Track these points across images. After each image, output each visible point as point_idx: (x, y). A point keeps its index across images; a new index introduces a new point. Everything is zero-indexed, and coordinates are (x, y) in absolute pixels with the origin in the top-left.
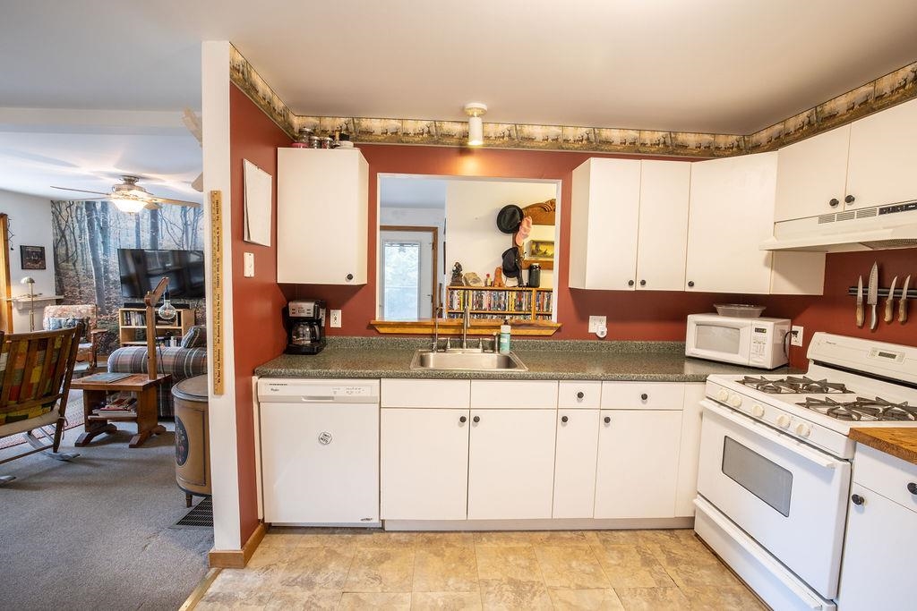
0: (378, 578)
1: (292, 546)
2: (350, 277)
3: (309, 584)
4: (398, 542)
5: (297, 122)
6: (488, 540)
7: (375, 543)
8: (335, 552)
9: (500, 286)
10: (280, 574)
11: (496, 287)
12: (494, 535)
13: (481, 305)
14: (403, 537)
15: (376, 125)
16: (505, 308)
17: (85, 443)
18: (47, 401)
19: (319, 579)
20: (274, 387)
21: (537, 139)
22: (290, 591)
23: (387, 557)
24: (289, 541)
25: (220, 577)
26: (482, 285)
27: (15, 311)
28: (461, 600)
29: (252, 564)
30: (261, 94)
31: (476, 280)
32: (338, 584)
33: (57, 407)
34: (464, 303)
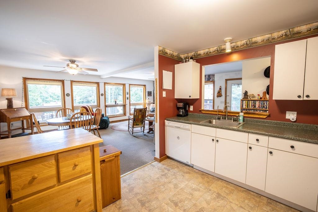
0: (183, 176)
1: (171, 162)
2: (190, 96)
3: (169, 170)
4: (195, 171)
5: (182, 56)
6: (221, 182)
7: (189, 169)
8: (178, 167)
9: (265, 99)
10: (165, 166)
11: (263, 99)
12: (224, 181)
13: (255, 106)
14: (197, 171)
15: (202, 52)
16: (266, 108)
17: (148, 133)
18: (142, 122)
19: (171, 170)
20: (169, 123)
21: (259, 42)
22: (165, 170)
23: (189, 173)
24: (171, 161)
25: (155, 162)
26: (256, 99)
27: (146, 105)
28: (199, 189)
29: (161, 162)
30: (169, 54)
31: (254, 97)
32: (174, 173)
33: (143, 124)
34: (248, 105)
